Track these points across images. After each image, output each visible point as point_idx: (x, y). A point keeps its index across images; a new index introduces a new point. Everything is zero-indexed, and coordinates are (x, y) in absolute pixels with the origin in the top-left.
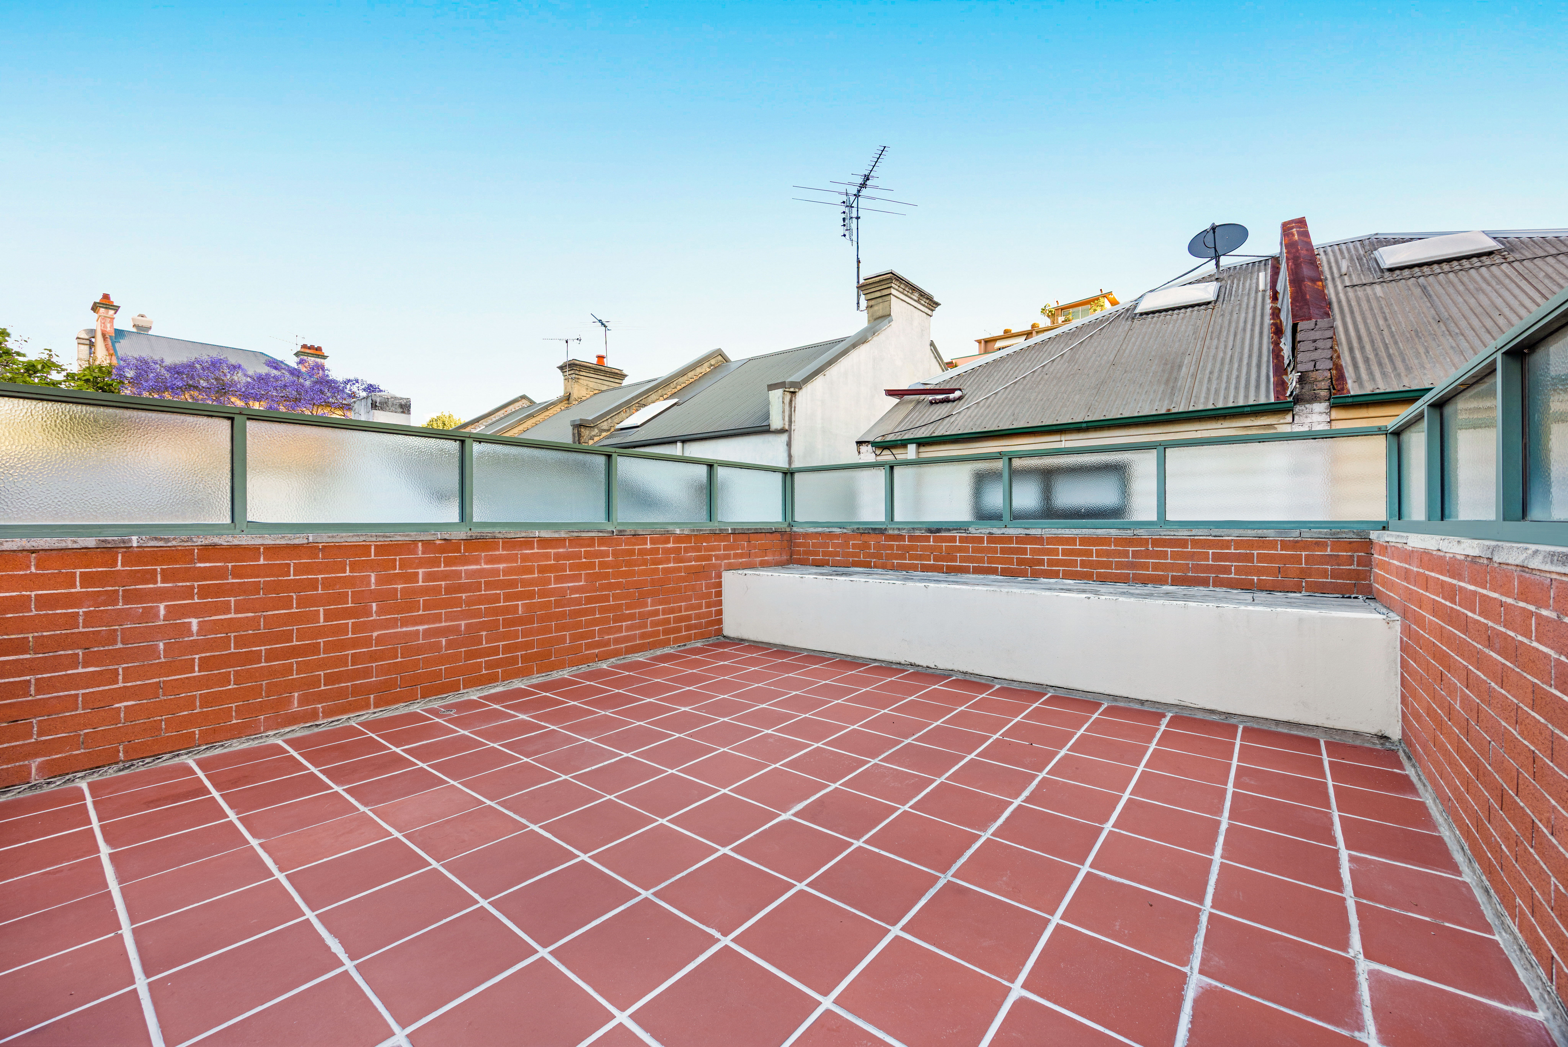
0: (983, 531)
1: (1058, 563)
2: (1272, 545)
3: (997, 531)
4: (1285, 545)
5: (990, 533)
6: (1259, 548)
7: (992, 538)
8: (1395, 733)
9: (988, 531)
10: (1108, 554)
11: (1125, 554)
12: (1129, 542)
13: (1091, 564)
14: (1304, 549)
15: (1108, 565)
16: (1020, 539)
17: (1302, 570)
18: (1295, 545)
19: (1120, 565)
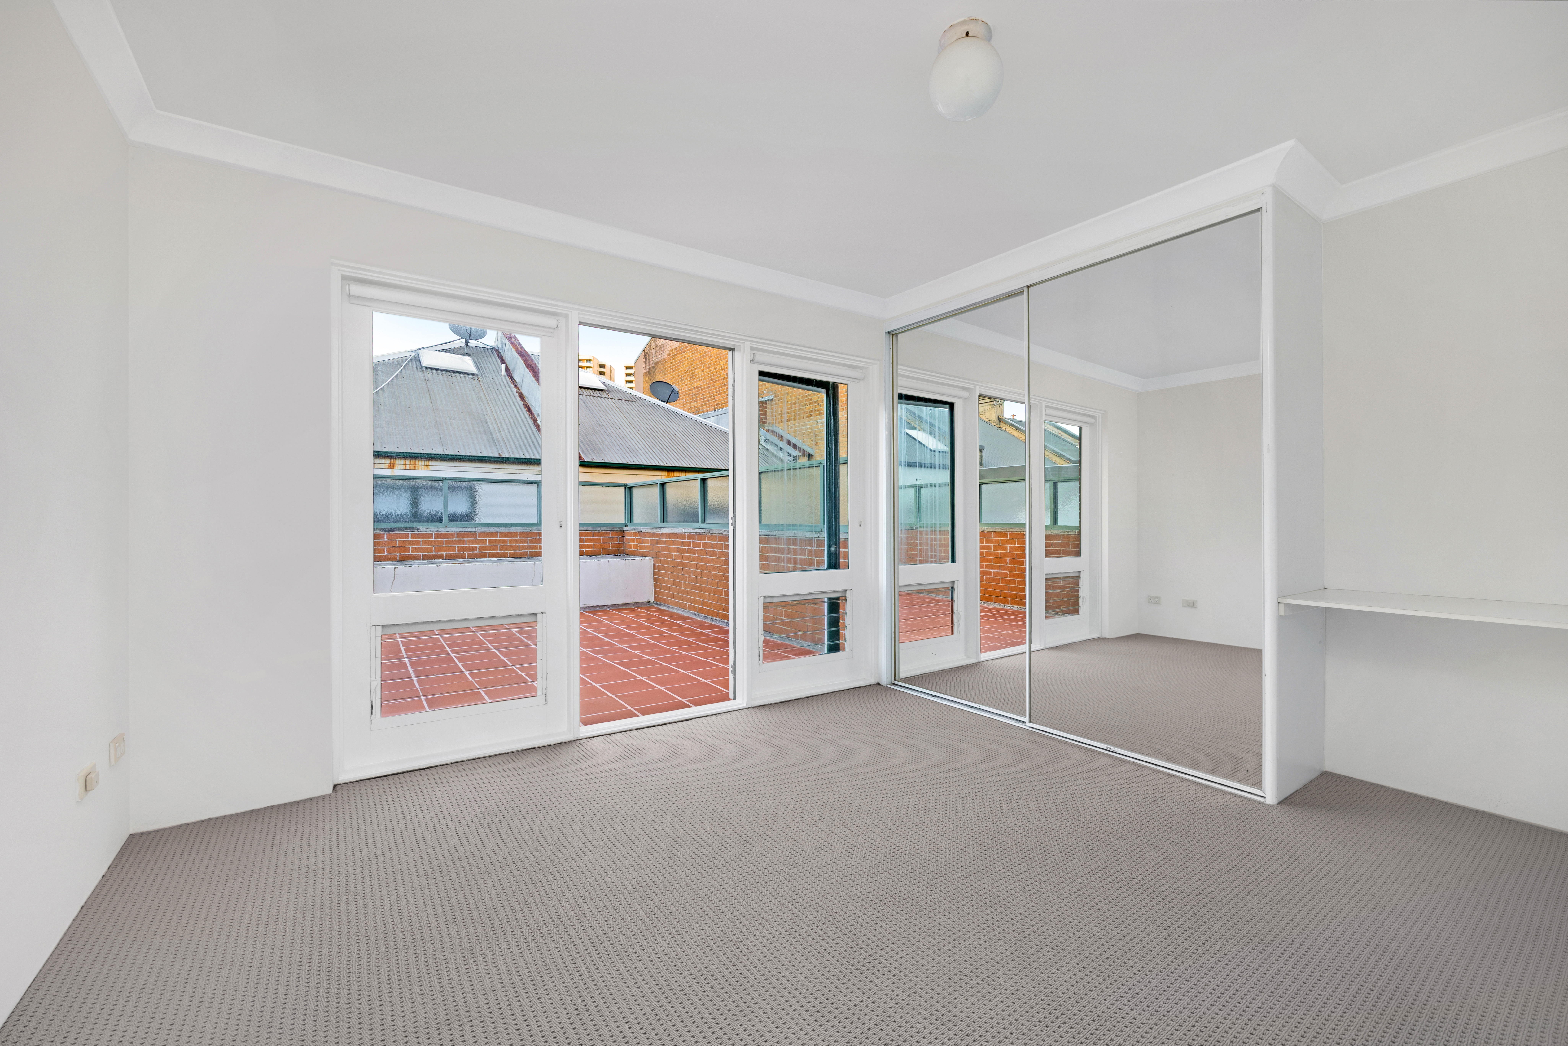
0: (432, 530)
1: (486, 548)
2: (590, 534)
3: (443, 530)
4: (595, 534)
5: (437, 531)
6: (586, 536)
7: (438, 534)
8: (652, 600)
9: (436, 530)
10: (516, 541)
11: (526, 541)
12: (527, 534)
13: (507, 548)
14: (602, 535)
15: (516, 548)
16: (459, 535)
17: (601, 545)
18: (598, 534)
19: (523, 548)
